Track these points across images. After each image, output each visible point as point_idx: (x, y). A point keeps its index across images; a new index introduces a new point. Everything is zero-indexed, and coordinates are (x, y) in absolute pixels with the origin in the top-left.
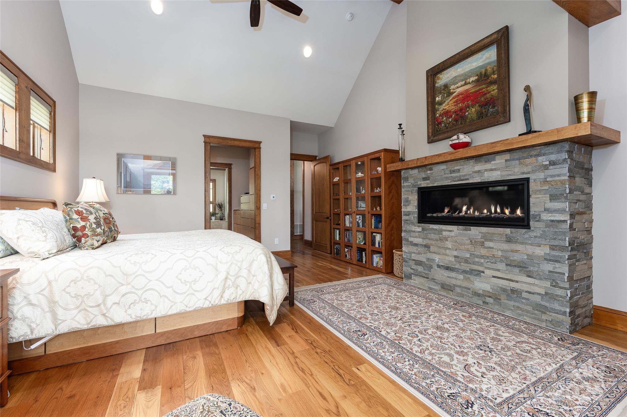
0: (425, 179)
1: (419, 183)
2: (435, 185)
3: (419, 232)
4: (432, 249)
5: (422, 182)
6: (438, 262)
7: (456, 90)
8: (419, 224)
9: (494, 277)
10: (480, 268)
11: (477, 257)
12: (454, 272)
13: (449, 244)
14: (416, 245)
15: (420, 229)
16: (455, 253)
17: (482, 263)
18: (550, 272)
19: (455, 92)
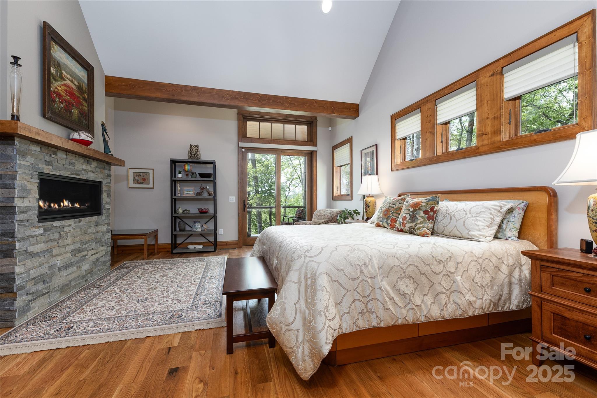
0: (48, 163)
1: (41, 166)
2: (58, 174)
3: (41, 235)
4: (55, 252)
5: (45, 166)
6: (60, 264)
7: (66, 79)
8: (40, 224)
9: (92, 255)
10: (84, 253)
11: (84, 244)
12: (70, 268)
13: (69, 241)
14: (37, 254)
15: (41, 231)
16: (72, 247)
17: (87, 248)
19: (66, 81)
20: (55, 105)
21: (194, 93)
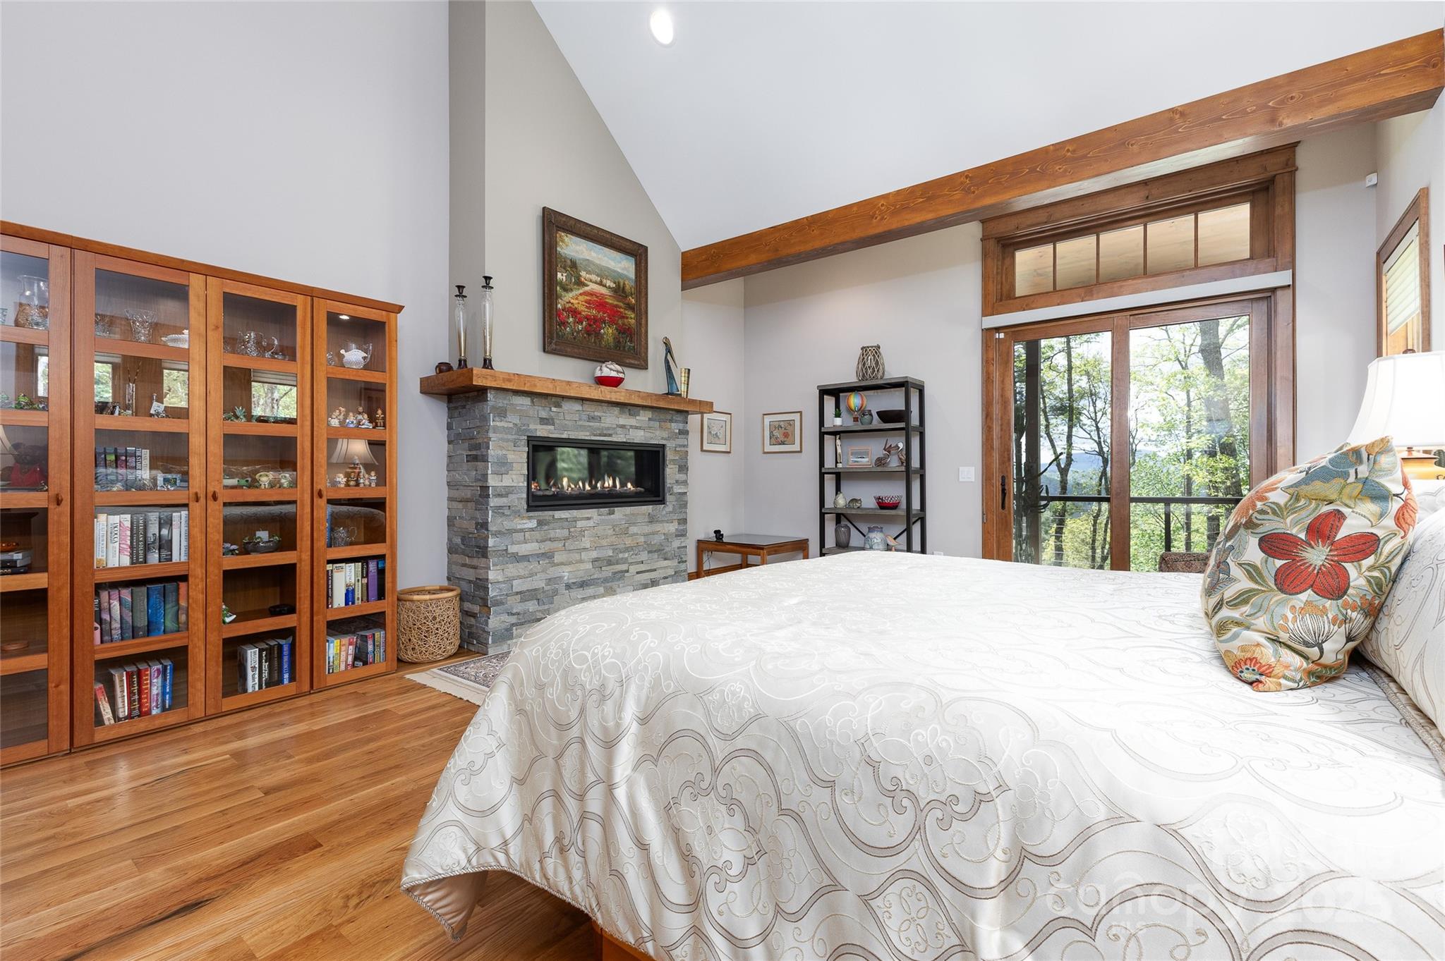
0: (544, 421)
1: (532, 427)
2: (564, 436)
3: (532, 530)
4: (558, 558)
5: (539, 427)
6: (568, 579)
7: (589, 283)
8: (531, 514)
9: (638, 573)
10: (624, 567)
11: (621, 552)
12: (591, 587)
13: (586, 543)
14: (526, 558)
15: (533, 524)
16: (594, 554)
17: (626, 559)
18: (679, 548)
19: (587, 286)
20: (566, 329)
21: (813, 230)
